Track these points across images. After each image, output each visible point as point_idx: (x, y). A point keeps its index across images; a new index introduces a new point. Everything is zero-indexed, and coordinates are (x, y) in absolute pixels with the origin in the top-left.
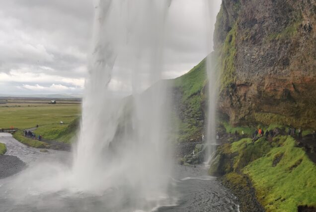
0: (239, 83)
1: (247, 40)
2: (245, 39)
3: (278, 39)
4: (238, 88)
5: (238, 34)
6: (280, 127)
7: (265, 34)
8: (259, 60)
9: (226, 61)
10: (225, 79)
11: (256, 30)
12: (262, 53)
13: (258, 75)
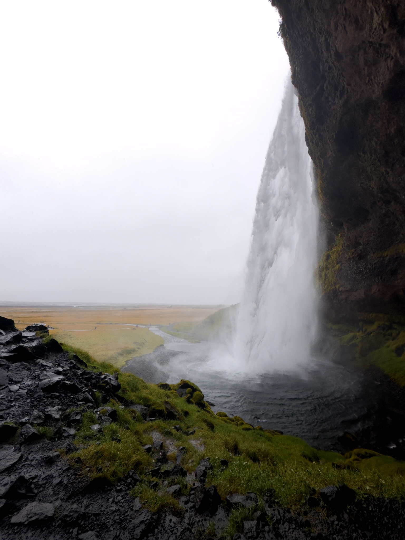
0: (344, 289)
1: (354, 257)
2: (351, 257)
3: (387, 256)
4: (339, 293)
5: (342, 254)
6: (387, 323)
7: (369, 252)
8: (367, 272)
9: (325, 274)
10: (326, 287)
11: (361, 250)
12: (369, 266)
13: (364, 283)
